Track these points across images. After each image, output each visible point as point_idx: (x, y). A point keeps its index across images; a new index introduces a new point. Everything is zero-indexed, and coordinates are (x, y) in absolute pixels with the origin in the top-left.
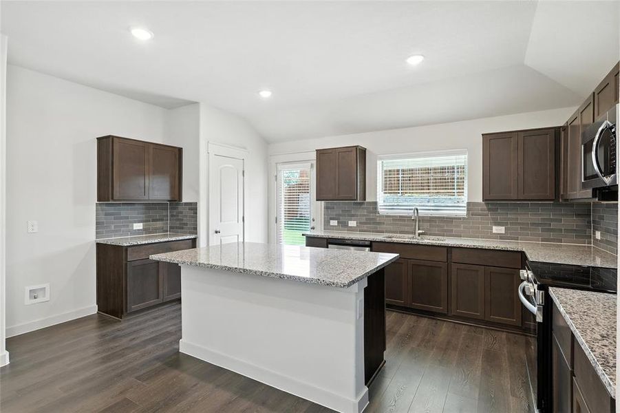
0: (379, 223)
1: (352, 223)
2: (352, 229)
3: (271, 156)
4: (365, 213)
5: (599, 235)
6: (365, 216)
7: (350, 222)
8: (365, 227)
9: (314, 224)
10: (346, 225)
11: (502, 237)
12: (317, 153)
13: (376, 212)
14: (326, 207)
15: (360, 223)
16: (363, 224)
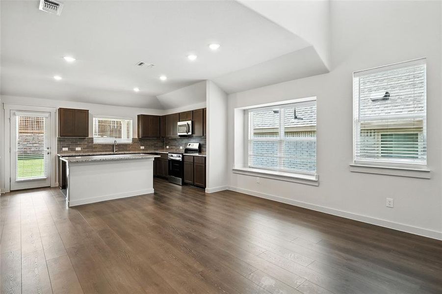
0: (94, 148)
1: (78, 149)
3: (3, 104)
4: (86, 143)
5: (168, 147)
6: (86, 144)
7: (76, 148)
8: (86, 150)
9: (49, 151)
10: (73, 150)
11: (143, 150)
12: (60, 110)
13: (93, 143)
14: (60, 140)
15: (83, 148)
16: (85, 148)
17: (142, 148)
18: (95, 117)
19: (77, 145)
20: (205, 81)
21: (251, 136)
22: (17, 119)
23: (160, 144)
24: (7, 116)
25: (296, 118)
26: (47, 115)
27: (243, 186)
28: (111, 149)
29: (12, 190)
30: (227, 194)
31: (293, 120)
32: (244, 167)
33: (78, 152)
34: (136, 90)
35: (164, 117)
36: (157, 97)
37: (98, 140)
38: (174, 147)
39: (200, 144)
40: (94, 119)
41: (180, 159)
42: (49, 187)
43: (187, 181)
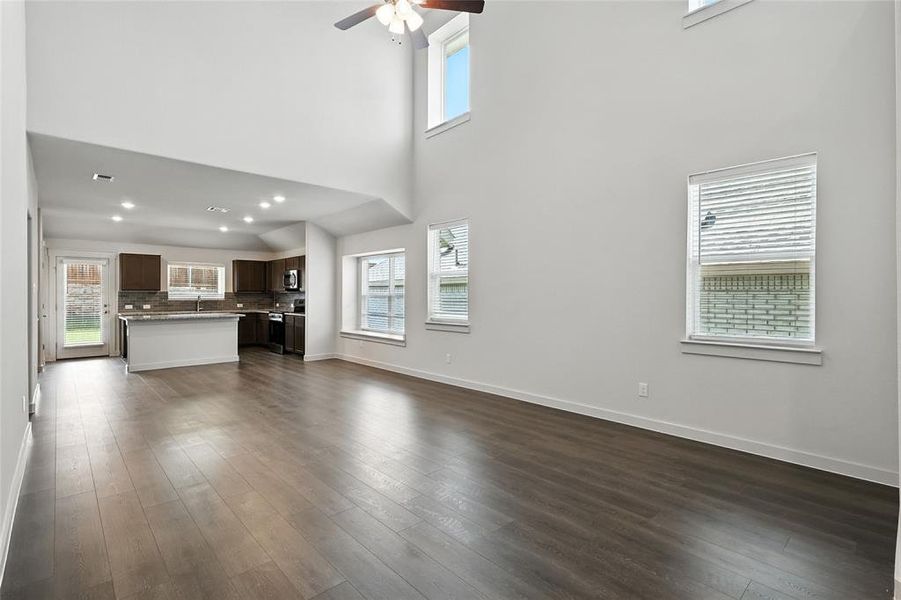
0: (170, 306)
1: (147, 306)
3: (48, 249)
4: (158, 299)
5: (278, 305)
6: (157, 301)
7: (144, 305)
8: (158, 308)
9: (106, 309)
10: (140, 308)
11: (241, 308)
12: (122, 255)
13: (167, 298)
14: (121, 295)
15: (154, 306)
16: (157, 306)
17: (240, 305)
18: (170, 264)
19: (146, 303)
20: (304, 222)
21: (365, 290)
22: (65, 267)
23: (268, 300)
24: (53, 265)
25: (458, 264)
26: (105, 262)
27: (350, 353)
28: (193, 308)
29: (59, 357)
30: (334, 363)
31: (456, 268)
32: (357, 329)
33: (146, 310)
34: (224, 229)
35: (270, 263)
36: (260, 236)
37: (175, 293)
38: (285, 305)
40: (168, 266)
41: (280, 320)
42: (108, 356)
43: (289, 349)
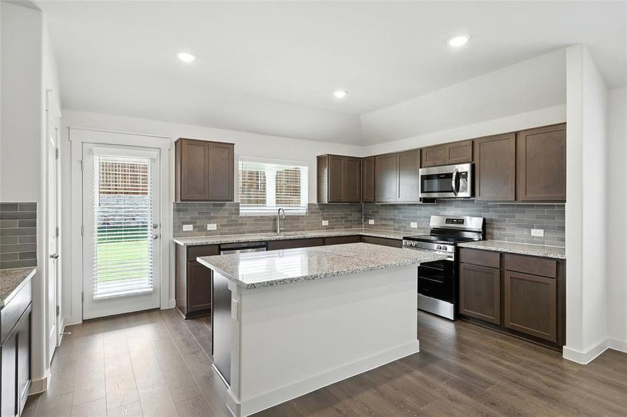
0: (241, 224)
1: (212, 227)
2: (211, 233)
3: (69, 128)
4: (226, 214)
5: (372, 222)
6: (225, 217)
7: (208, 225)
8: (227, 229)
9: (157, 231)
10: (203, 229)
12: (179, 142)
13: (238, 214)
14: (178, 209)
15: (221, 226)
16: (225, 226)
17: (325, 223)
18: (242, 160)
19: (211, 219)
23: (355, 215)
24: (76, 156)
26: (155, 154)
28: (270, 227)
29: (85, 318)
38: (392, 223)
39: (484, 220)
40: (240, 163)
42: (158, 309)
